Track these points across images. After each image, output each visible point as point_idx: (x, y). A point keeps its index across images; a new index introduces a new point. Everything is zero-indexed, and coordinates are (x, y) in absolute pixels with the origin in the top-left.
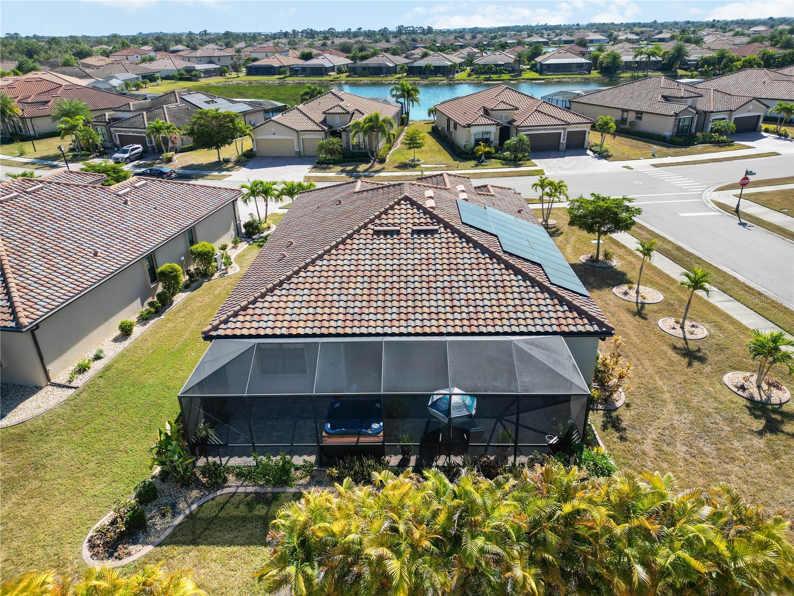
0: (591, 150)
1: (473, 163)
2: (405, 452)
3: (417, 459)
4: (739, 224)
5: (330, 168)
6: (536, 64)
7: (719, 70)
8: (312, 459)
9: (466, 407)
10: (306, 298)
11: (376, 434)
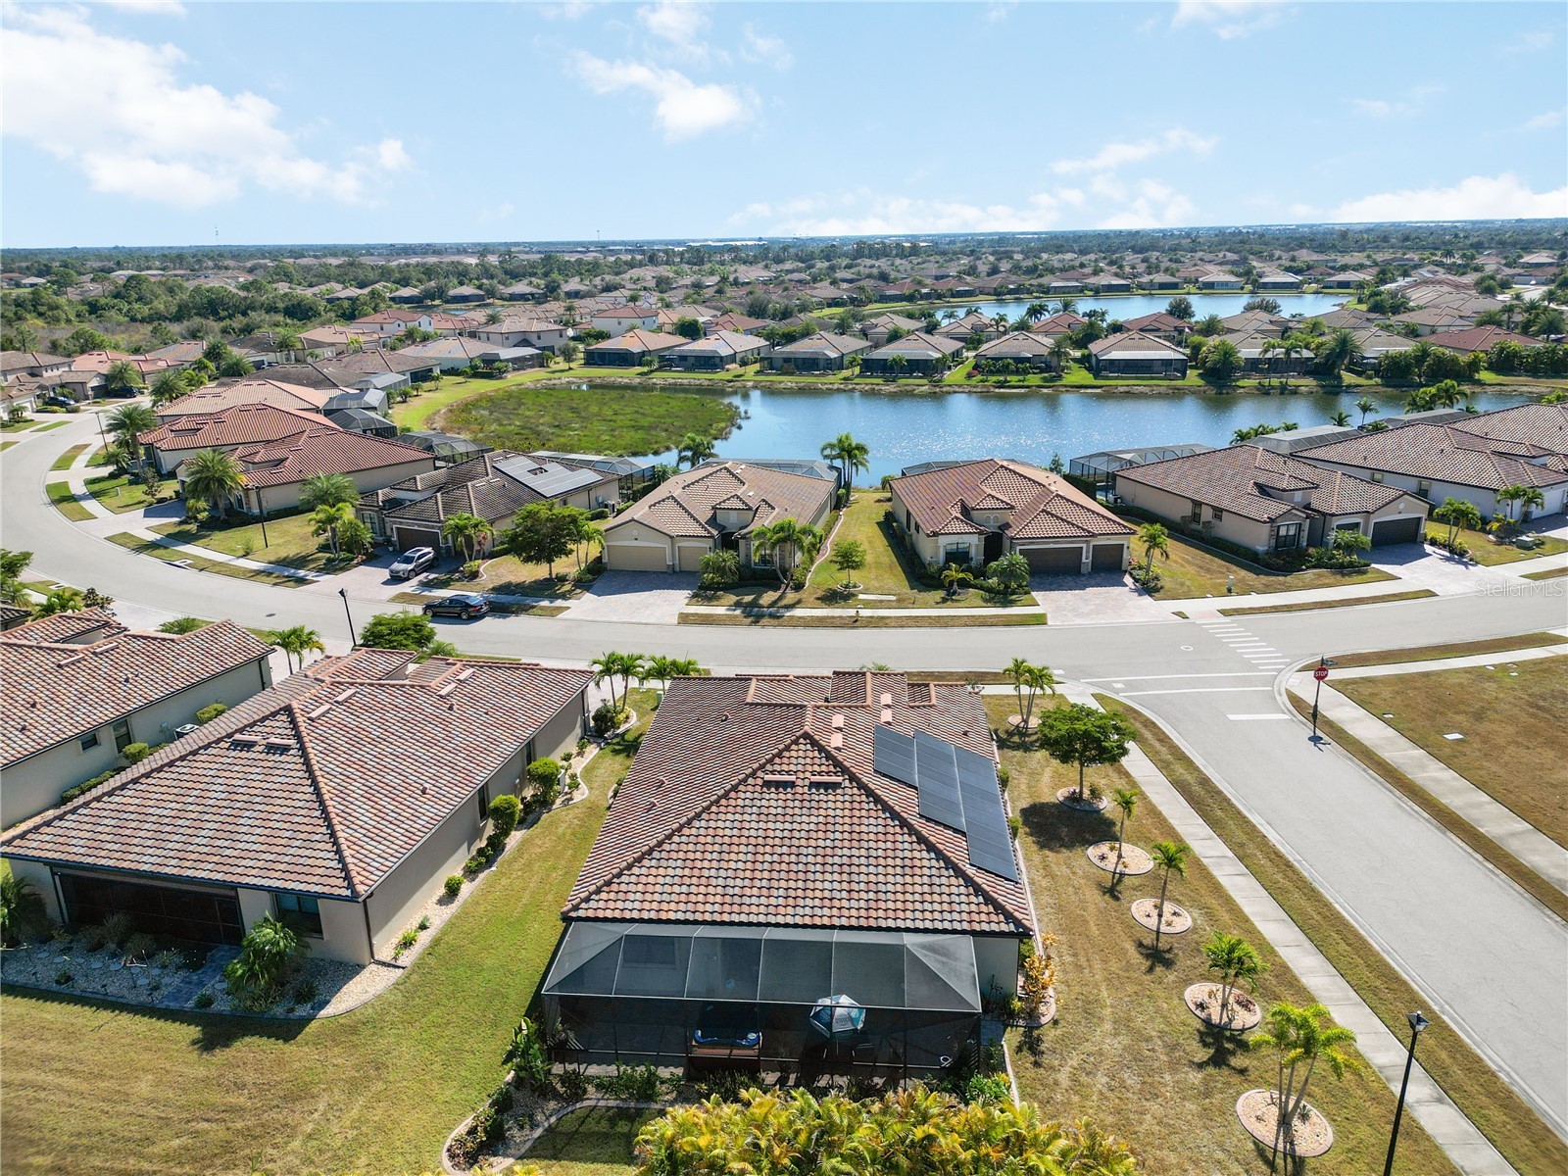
0: (1131, 574)
1: (940, 594)
2: (784, 1069)
3: (797, 1077)
4: (1310, 739)
5: (718, 598)
6: (1090, 355)
7: (1420, 377)
8: (680, 1071)
9: (851, 1019)
10: (679, 872)
11: (750, 1047)
